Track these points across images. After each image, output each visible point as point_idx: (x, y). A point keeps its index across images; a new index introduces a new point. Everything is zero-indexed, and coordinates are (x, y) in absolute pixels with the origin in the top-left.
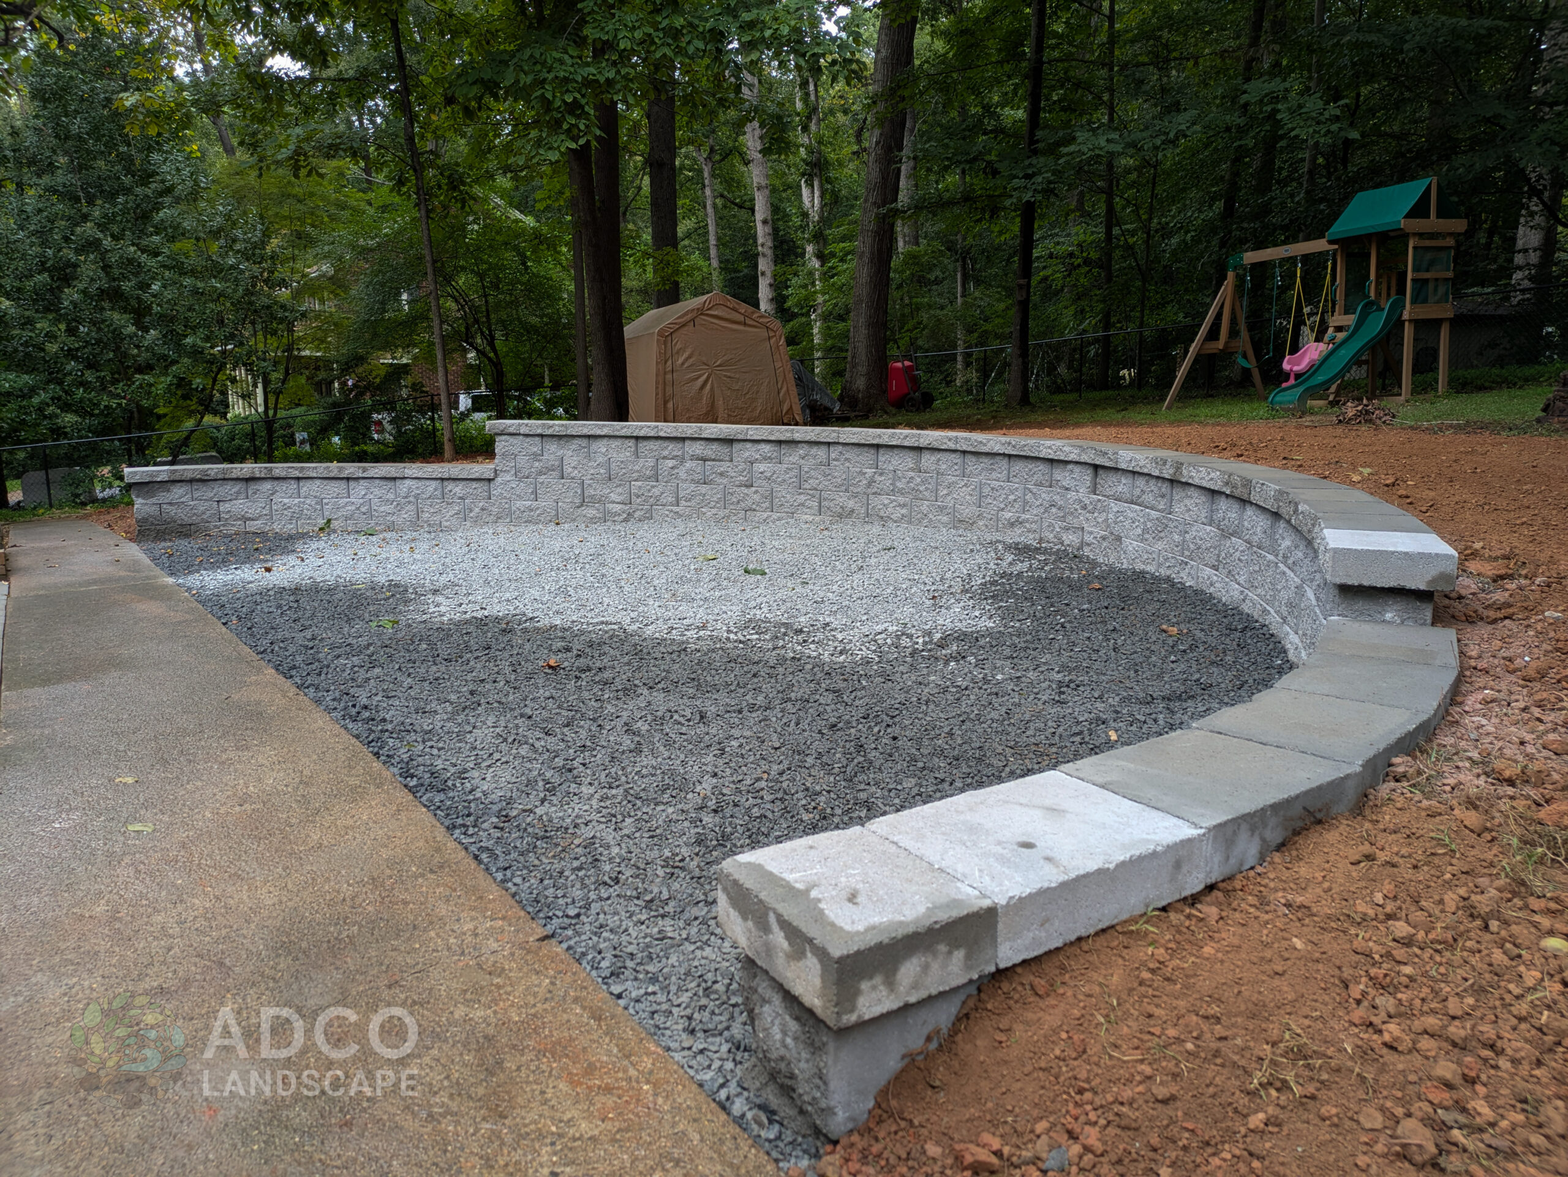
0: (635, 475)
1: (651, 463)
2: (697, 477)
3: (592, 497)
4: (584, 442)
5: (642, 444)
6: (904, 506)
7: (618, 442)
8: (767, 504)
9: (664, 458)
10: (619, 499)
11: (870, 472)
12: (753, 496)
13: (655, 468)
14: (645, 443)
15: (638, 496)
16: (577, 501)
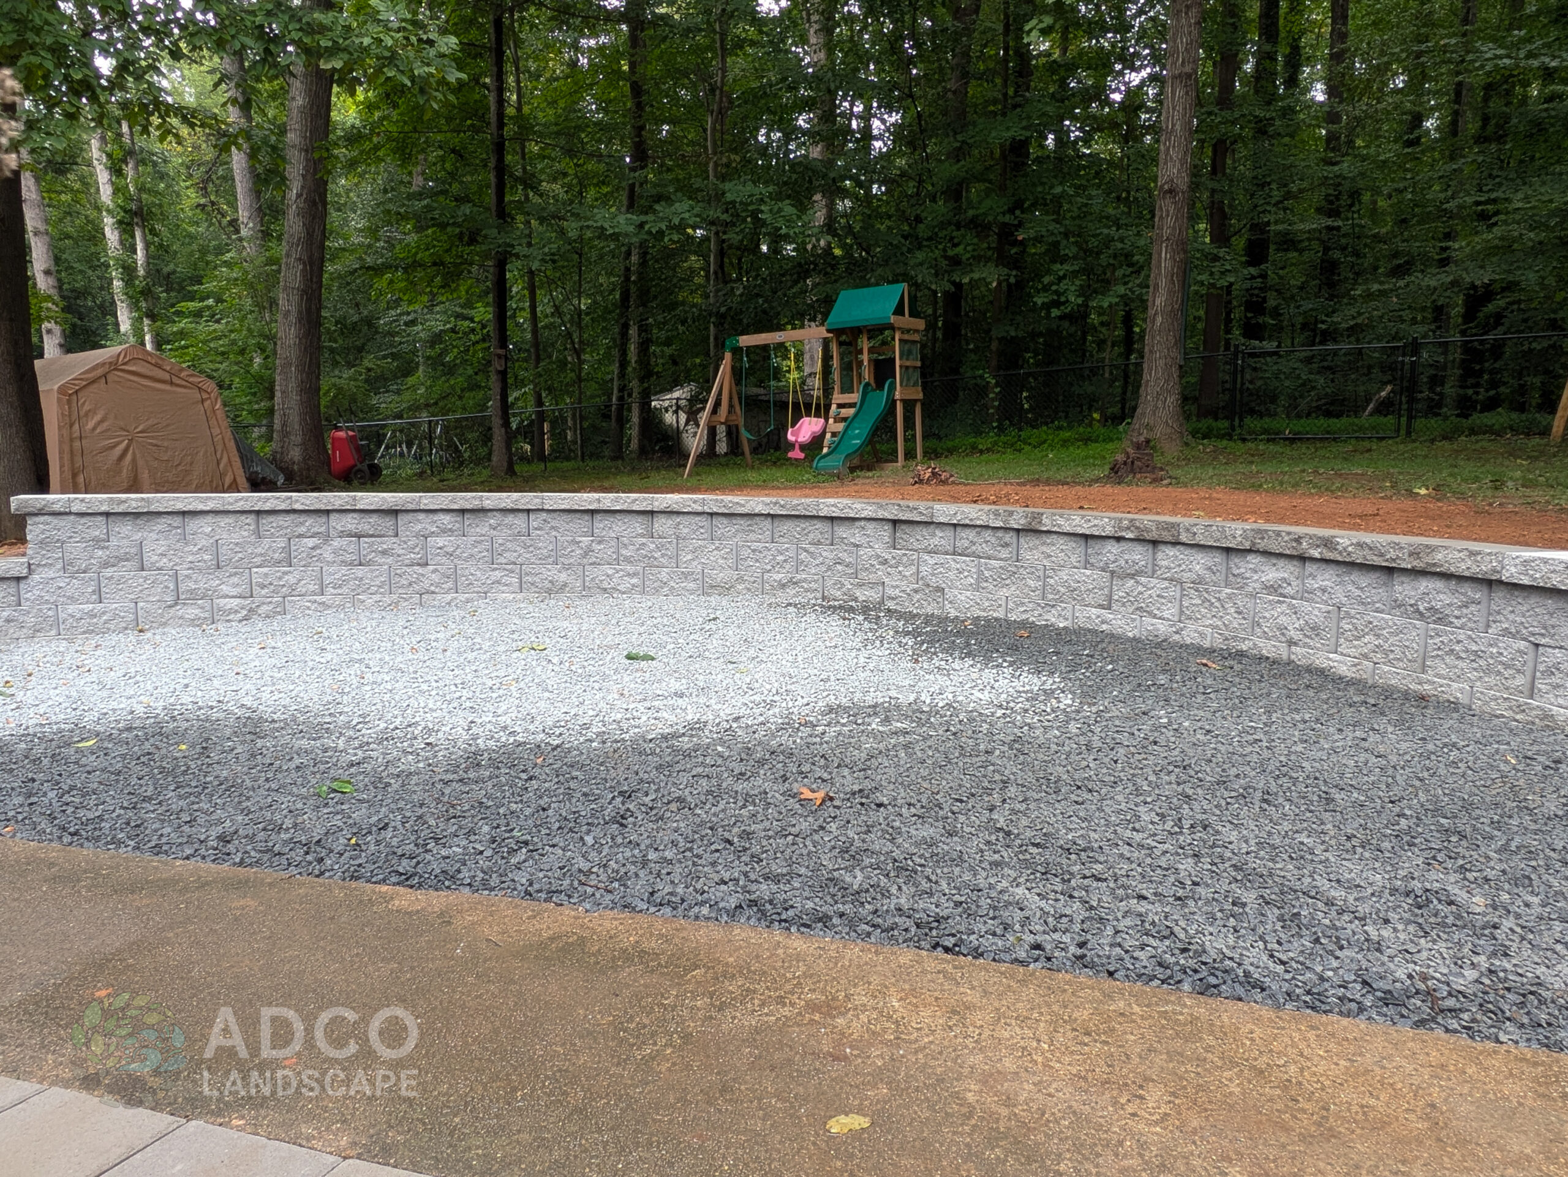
0: (258, 560)
1: (281, 543)
2: (349, 558)
3: (192, 591)
4: (177, 521)
5: (265, 520)
6: (635, 574)
7: (230, 520)
8: (450, 585)
9: (300, 536)
10: (234, 592)
11: (586, 540)
12: (430, 576)
13: (287, 549)
14: (271, 518)
15: (263, 587)
16: (169, 599)
